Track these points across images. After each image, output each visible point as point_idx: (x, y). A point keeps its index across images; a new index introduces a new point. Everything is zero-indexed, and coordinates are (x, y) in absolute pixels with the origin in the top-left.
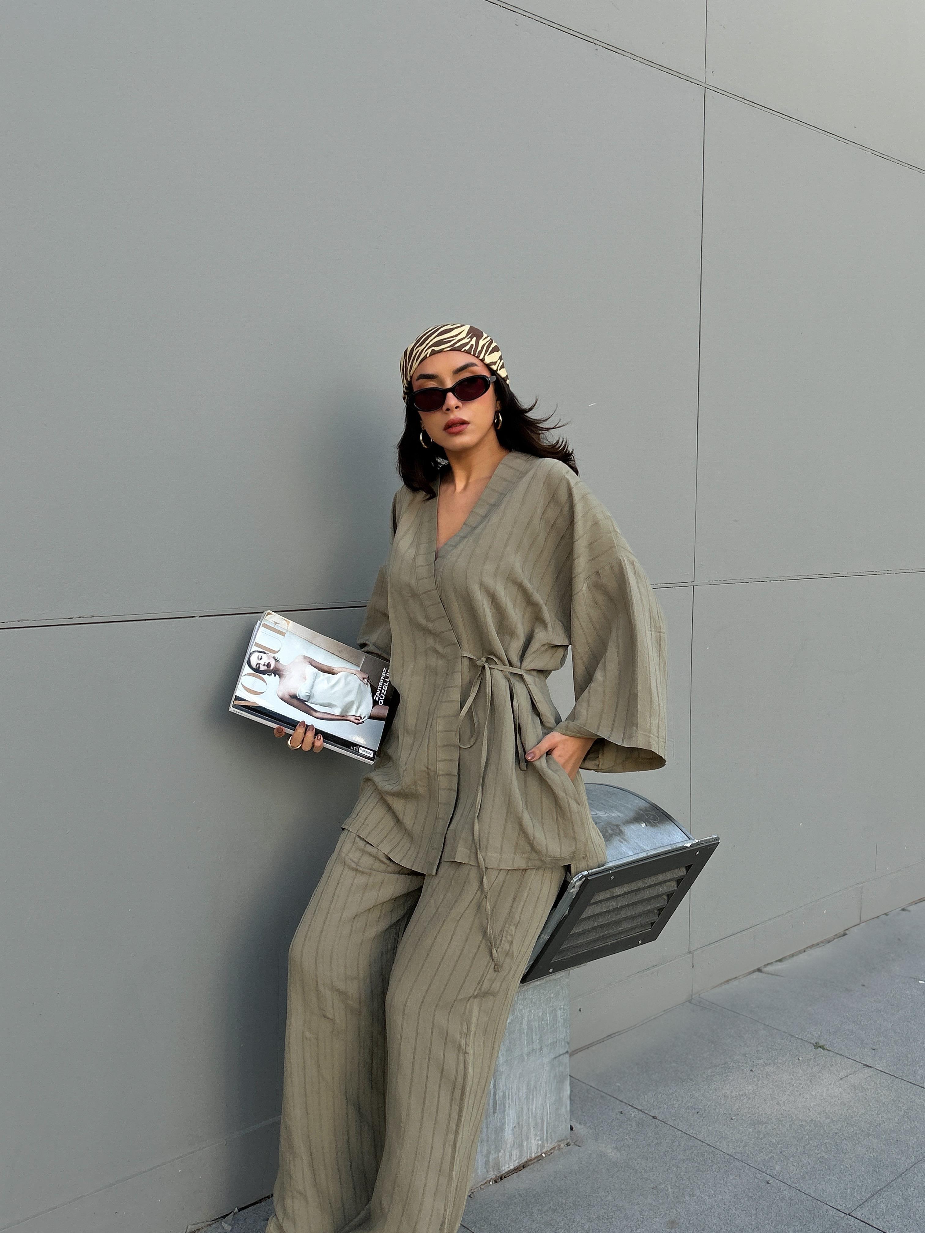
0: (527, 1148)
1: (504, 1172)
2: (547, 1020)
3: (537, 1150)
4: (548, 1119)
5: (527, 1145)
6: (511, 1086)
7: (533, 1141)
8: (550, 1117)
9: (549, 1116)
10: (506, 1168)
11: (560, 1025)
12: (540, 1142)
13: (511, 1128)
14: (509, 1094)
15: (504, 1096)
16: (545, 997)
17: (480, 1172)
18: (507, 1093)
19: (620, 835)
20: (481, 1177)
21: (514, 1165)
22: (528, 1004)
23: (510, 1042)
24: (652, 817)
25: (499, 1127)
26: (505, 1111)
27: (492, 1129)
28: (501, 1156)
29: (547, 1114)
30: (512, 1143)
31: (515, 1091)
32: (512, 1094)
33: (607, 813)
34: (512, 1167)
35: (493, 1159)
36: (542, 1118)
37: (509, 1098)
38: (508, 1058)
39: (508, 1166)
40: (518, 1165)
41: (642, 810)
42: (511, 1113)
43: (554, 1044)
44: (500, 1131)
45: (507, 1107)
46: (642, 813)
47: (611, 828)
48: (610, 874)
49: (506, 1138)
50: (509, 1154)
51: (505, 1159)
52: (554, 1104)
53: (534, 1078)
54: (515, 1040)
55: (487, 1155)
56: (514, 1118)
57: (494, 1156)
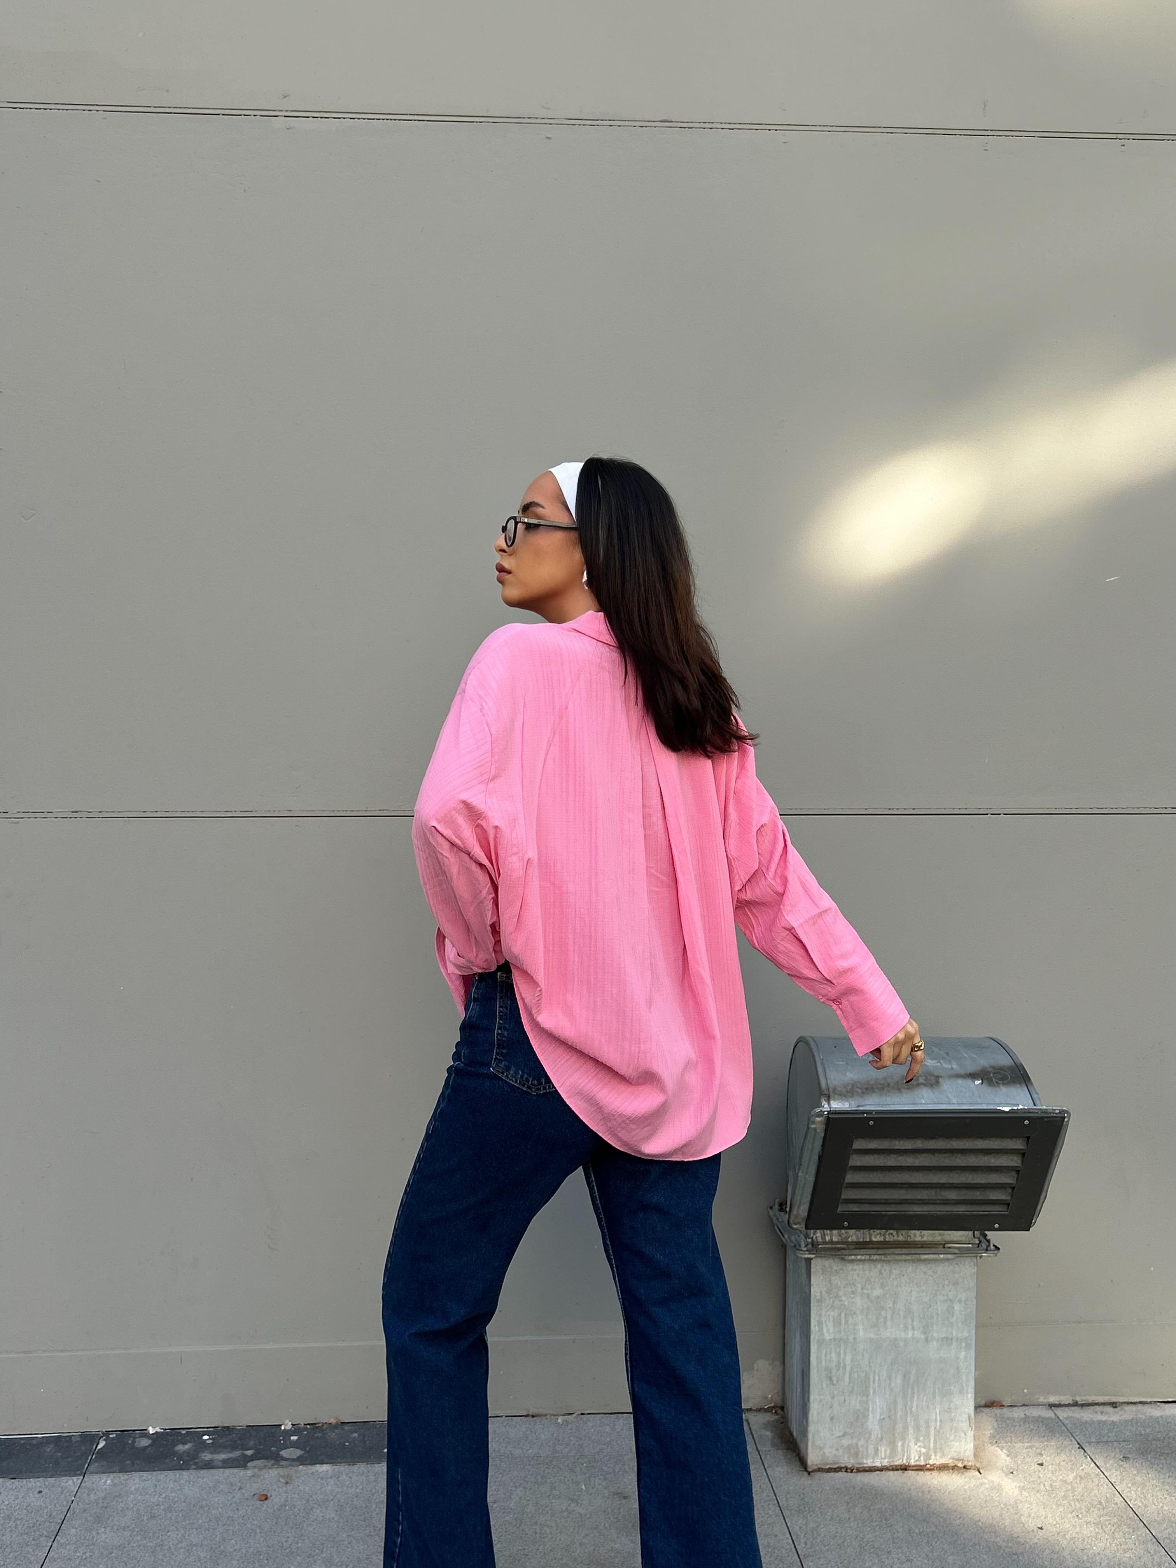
0: (903, 1451)
1: (865, 1465)
2: (937, 1309)
3: (919, 1457)
4: (938, 1427)
5: (903, 1446)
6: (877, 1369)
7: (912, 1444)
8: (940, 1426)
9: (938, 1423)
10: (869, 1462)
11: (960, 1320)
12: (923, 1450)
13: (878, 1417)
14: (874, 1377)
15: (867, 1376)
16: (935, 1281)
17: (829, 1453)
18: (871, 1377)
19: (932, 1086)
20: (830, 1459)
21: (881, 1463)
22: (906, 1282)
23: (877, 1319)
24: (1000, 1076)
25: (858, 1410)
26: (868, 1396)
27: (849, 1410)
28: (862, 1446)
29: (936, 1421)
30: (880, 1436)
31: (884, 1378)
32: (879, 1380)
33: (940, 1063)
34: (878, 1464)
35: (849, 1445)
36: (927, 1423)
37: (874, 1383)
38: (872, 1336)
39: (872, 1461)
40: (887, 1464)
41: (993, 1067)
42: (877, 1401)
43: (947, 1341)
44: (861, 1417)
45: (872, 1392)
46: (990, 1070)
47: (927, 1078)
48: (865, 1117)
49: (870, 1427)
50: (875, 1448)
51: (868, 1451)
52: (948, 1412)
53: (913, 1372)
54: (886, 1318)
55: (839, 1437)
56: (883, 1408)
57: (850, 1442)
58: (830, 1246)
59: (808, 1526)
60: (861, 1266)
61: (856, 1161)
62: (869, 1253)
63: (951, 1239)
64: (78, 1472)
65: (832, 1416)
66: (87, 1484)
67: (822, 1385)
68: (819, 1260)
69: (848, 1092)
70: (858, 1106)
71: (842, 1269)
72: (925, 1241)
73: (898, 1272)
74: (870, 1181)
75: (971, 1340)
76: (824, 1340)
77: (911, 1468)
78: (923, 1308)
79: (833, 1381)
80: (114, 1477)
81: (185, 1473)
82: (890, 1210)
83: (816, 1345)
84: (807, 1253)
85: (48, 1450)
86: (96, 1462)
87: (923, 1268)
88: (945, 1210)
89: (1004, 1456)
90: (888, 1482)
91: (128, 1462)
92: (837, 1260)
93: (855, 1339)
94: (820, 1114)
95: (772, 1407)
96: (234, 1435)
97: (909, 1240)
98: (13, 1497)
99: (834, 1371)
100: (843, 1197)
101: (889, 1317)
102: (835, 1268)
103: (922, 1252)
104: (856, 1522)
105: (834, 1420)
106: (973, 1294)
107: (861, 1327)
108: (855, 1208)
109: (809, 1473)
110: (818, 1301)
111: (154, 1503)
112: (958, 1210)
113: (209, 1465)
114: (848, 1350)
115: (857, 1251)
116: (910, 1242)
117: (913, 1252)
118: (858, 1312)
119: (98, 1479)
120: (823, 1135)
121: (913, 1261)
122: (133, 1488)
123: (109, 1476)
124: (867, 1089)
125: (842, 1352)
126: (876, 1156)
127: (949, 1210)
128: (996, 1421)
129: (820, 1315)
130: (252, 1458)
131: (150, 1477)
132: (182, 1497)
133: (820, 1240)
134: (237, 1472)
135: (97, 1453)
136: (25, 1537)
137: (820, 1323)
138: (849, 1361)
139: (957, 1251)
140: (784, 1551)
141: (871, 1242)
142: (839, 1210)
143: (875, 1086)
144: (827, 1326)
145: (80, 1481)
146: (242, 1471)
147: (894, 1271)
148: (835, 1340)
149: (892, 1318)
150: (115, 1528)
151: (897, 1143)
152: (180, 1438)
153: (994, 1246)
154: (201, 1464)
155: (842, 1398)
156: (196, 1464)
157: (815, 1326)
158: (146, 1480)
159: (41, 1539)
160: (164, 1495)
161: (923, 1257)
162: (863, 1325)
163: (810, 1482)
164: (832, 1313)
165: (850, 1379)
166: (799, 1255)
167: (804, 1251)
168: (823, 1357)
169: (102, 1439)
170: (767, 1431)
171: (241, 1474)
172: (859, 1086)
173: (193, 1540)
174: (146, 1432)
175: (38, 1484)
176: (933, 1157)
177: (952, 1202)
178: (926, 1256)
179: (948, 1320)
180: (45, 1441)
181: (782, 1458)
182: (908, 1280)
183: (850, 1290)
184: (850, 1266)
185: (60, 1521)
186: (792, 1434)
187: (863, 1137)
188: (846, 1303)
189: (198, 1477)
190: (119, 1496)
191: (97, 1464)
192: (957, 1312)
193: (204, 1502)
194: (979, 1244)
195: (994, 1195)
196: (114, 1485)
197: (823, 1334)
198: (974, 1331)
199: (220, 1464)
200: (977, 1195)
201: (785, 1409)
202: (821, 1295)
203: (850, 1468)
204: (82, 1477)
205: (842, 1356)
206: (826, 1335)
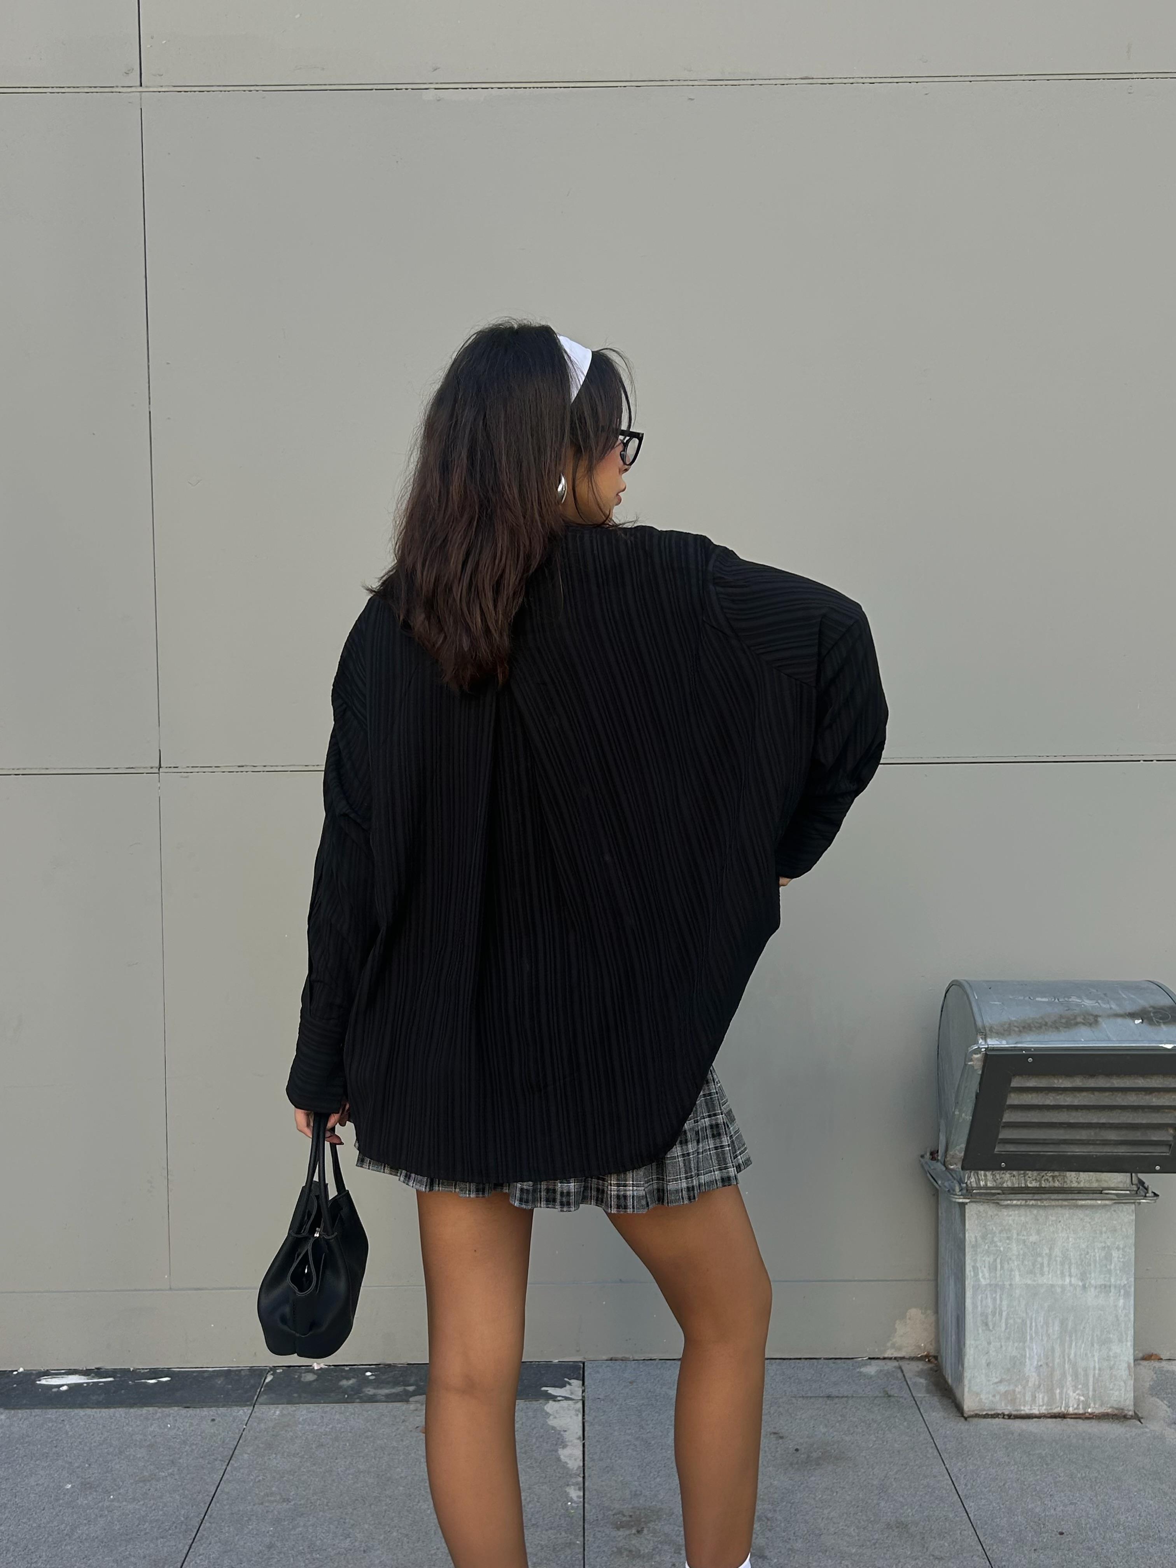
0: (1061, 1398)
1: (1023, 1412)
2: (1094, 1256)
3: (1078, 1405)
4: (1097, 1375)
5: (1061, 1393)
6: (1034, 1315)
7: (1070, 1393)
8: (1100, 1375)
9: (1097, 1372)
10: (1026, 1410)
11: (1118, 1268)
12: (1082, 1398)
13: (1035, 1364)
14: (1031, 1324)
15: (1024, 1322)
16: (1092, 1228)
17: (986, 1399)
18: (1028, 1322)
19: (1091, 1025)
20: (987, 1405)
21: (1039, 1410)
22: (1063, 1228)
23: (1034, 1265)
24: (1160, 1016)
25: (1015, 1357)
26: (1025, 1342)
27: (1005, 1356)
28: (1019, 1393)
29: (1094, 1369)
30: (1037, 1383)
31: (1041, 1324)
32: (1036, 1326)
33: (1099, 1003)
34: (1036, 1411)
35: (1006, 1392)
36: (1086, 1370)
37: (1031, 1329)
38: (1029, 1282)
39: (1029, 1408)
40: (1046, 1412)
41: (1154, 1008)
42: (1034, 1347)
43: (1105, 1288)
44: (1018, 1362)
45: (1028, 1338)
46: (1151, 1009)
47: (1085, 1017)
48: (1024, 1054)
49: (1027, 1375)
50: (1032, 1395)
51: (1025, 1399)
52: (1107, 1360)
53: (1072, 1318)
54: (1042, 1265)
55: (996, 1383)
56: (1040, 1355)
57: (1007, 1388)
58: (985, 1191)
59: (968, 1468)
60: (1017, 1212)
61: (1014, 1099)
62: (1024, 1198)
63: (1108, 1186)
64: (248, 1403)
65: (988, 1361)
66: (257, 1414)
67: (978, 1330)
68: (974, 1205)
69: (1004, 1031)
70: (1016, 1043)
71: (997, 1215)
72: (1082, 1188)
73: (1054, 1218)
74: (1028, 1120)
75: (1130, 1287)
76: (979, 1285)
77: (1069, 1416)
78: (1081, 1255)
79: (989, 1327)
80: (283, 1409)
81: (349, 1405)
82: (1050, 1150)
83: (971, 1290)
84: (961, 1197)
85: (219, 1382)
86: (265, 1394)
87: (1080, 1214)
88: (1105, 1151)
89: (1165, 1407)
90: (1047, 1429)
91: (295, 1395)
92: (992, 1205)
93: (1011, 1285)
94: (978, 1051)
95: (926, 1356)
96: (397, 1372)
97: (1065, 1186)
98: (188, 1424)
99: (990, 1317)
100: (1000, 1137)
101: (1046, 1262)
102: (990, 1213)
103: (1080, 1198)
104: (1016, 1466)
105: (991, 1367)
106: (1132, 1241)
107: (1017, 1273)
108: (1011, 1148)
109: (966, 1419)
110: (973, 1247)
111: (321, 1433)
112: (1119, 1151)
113: (372, 1399)
114: (1004, 1296)
115: (1012, 1196)
116: (1066, 1188)
117: (1070, 1198)
118: (1014, 1258)
119: (268, 1410)
120: (980, 1072)
121: (1070, 1207)
122: (301, 1419)
123: (277, 1408)
124: (1024, 1027)
125: (998, 1297)
126: (1034, 1095)
127: (1109, 1151)
128: (1155, 1373)
129: (975, 1261)
130: (414, 1394)
131: (316, 1409)
132: (349, 1428)
133: (974, 1185)
134: (400, 1406)
135: (265, 1387)
136: (201, 1460)
137: (975, 1268)
138: (1005, 1306)
139: (1115, 1197)
140: (944, 1492)
141: (1027, 1188)
142: (996, 1150)
143: (1032, 1025)
144: (982, 1272)
145: (250, 1411)
146: (405, 1405)
147: (1050, 1217)
148: (990, 1285)
149: (1049, 1265)
150: (286, 1454)
151: (1056, 1081)
152: (344, 1374)
153: (1153, 1192)
154: (365, 1398)
155: (998, 1344)
156: (359, 1398)
157: (970, 1271)
158: (313, 1412)
159: (216, 1463)
160: (331, 1426)
161: (1080, 1203)
162: (1019, 1271)
163: (967, 1427)
164: (987, 1259)
165: (1006, 1325)
166: (954, 1200)
167: (958, 1195)
168: (979, 1303)
169: (269, 1373)
170: (921, 1378)
171: (404, 1408)
172: (1016, 1024)
173: (360, 1467)
174: (311, 1368)
175: (211, 1413)
176: (1092, 1096)
177: (1112, 1142)
178: (1083, 1202)
179: (1106, 1267)
180: (216, 1374)
181: (938, 1403)
182: (1064, 1227)
183: (1005, 1235)
184: (1005, 1212)
185: (233, 1447)
186: (946, 1382)
187: (1021, 1074)
188: (1002, 1249)
189: (363, 1410)
190: (288, 1426)
191: (265, 1397)
192: (1116, 1259)
193: (370, 1433)
194: (1137, 1191)
195: (1155, 1136)
196: (282, 1415)
197: (978, 1280)
198: (1132, 1279)
199: (383, 1398)
200: (1138, 1136)
201: (939, 1358)
202: (976, 1241)
203: (1008, 1415)
204: (252, 1407)
205: (998, 1302)
206: (982, 1280)
